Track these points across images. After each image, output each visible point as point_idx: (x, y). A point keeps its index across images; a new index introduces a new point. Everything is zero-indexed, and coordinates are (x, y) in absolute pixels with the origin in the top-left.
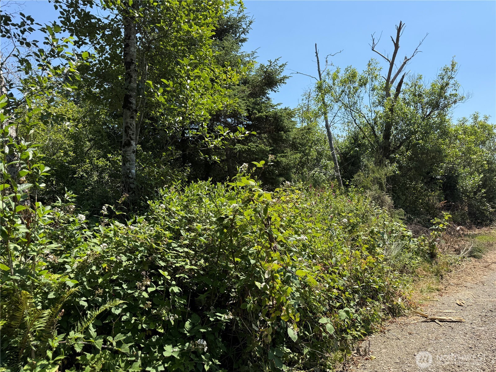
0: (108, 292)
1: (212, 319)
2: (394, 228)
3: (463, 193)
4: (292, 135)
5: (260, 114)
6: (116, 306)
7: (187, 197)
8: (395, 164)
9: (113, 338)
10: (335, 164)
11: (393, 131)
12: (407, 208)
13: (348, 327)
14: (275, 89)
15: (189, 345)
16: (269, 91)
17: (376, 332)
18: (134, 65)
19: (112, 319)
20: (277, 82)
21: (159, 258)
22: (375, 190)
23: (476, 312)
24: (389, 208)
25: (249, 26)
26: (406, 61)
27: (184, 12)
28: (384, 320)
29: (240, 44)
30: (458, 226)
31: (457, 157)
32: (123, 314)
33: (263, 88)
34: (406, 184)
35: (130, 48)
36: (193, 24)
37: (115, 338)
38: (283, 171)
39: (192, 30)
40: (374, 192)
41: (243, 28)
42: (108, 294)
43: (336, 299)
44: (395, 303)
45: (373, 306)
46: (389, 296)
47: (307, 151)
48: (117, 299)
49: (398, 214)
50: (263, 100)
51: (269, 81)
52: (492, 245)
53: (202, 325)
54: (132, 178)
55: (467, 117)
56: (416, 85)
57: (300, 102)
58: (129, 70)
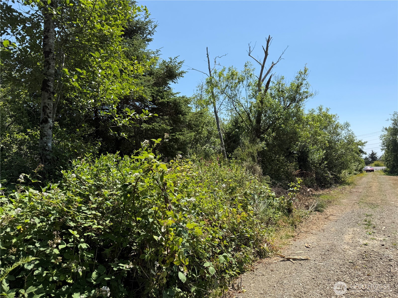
0: (22, 250)
1: (115, 269)
2: (262, 190)
3: (312, 164)
4: (188, 118)
5: (163, 100)
6: (28, 263)
7: (97, 167)
8: (264, 142)
9: (25, 290)
10: (221, 141)
11: (262, 117)
12: (272, 175)
13: (226, 268)
14: (175, 81)
15: (95, 292)
16: (170, 82)
17: (248, 271)
18: (52, 54)
19: (24, 274)
20: (176, 76)
21: (70, 219)
22: (250, 161)
23: (319, 252)
24: (259, 175)
25: (154, 29)
26: (273, 65)
27: (97, 13)
28: (253, 261)
29: (147, 42)
30: (309, 188)
31: (308, 138)
32: (35, 269)
33: (165, 79)
34: (272, 157)
35: (49, 40)
36: (105, 24)
37: (27, 290)
38: (180, 146)
39: (104, 28)
40: (248, 163)
41: (149, 31)
42: (21, 252)
43: (217, 246)
44: (262, 248)
45: (246, 251)
46: (258, 242)
47: (200, 131)
48: (30, 256)
49: (266, 180)
50: (165, 89)
51: (170, 74)
52: (331, 202)
53: (107, 275)
54: (49, 151)
55: (315, 109)
56: (280, 84)
57: (195, 92)
58: (48, 58)
